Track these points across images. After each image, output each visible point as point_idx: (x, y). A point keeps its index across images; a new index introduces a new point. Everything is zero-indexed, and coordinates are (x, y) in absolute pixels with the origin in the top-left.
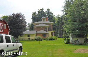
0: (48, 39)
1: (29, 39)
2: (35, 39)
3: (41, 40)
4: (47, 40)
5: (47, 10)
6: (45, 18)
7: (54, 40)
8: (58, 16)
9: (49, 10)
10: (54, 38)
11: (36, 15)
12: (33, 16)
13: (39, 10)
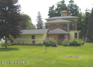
0: (68, 44)
1: (34, 42)
2: (44, 43)
3: (55, 46)
4: (66, 46)
5: (70, 2)
6: (66, 11)
7: (78, 45)
8: (87, 10)
9: (73, 1)
10: (78, 43)
11: (54, 10)
12: (49, 12)
13: (59, 3)
